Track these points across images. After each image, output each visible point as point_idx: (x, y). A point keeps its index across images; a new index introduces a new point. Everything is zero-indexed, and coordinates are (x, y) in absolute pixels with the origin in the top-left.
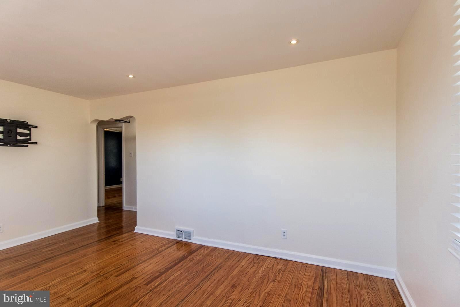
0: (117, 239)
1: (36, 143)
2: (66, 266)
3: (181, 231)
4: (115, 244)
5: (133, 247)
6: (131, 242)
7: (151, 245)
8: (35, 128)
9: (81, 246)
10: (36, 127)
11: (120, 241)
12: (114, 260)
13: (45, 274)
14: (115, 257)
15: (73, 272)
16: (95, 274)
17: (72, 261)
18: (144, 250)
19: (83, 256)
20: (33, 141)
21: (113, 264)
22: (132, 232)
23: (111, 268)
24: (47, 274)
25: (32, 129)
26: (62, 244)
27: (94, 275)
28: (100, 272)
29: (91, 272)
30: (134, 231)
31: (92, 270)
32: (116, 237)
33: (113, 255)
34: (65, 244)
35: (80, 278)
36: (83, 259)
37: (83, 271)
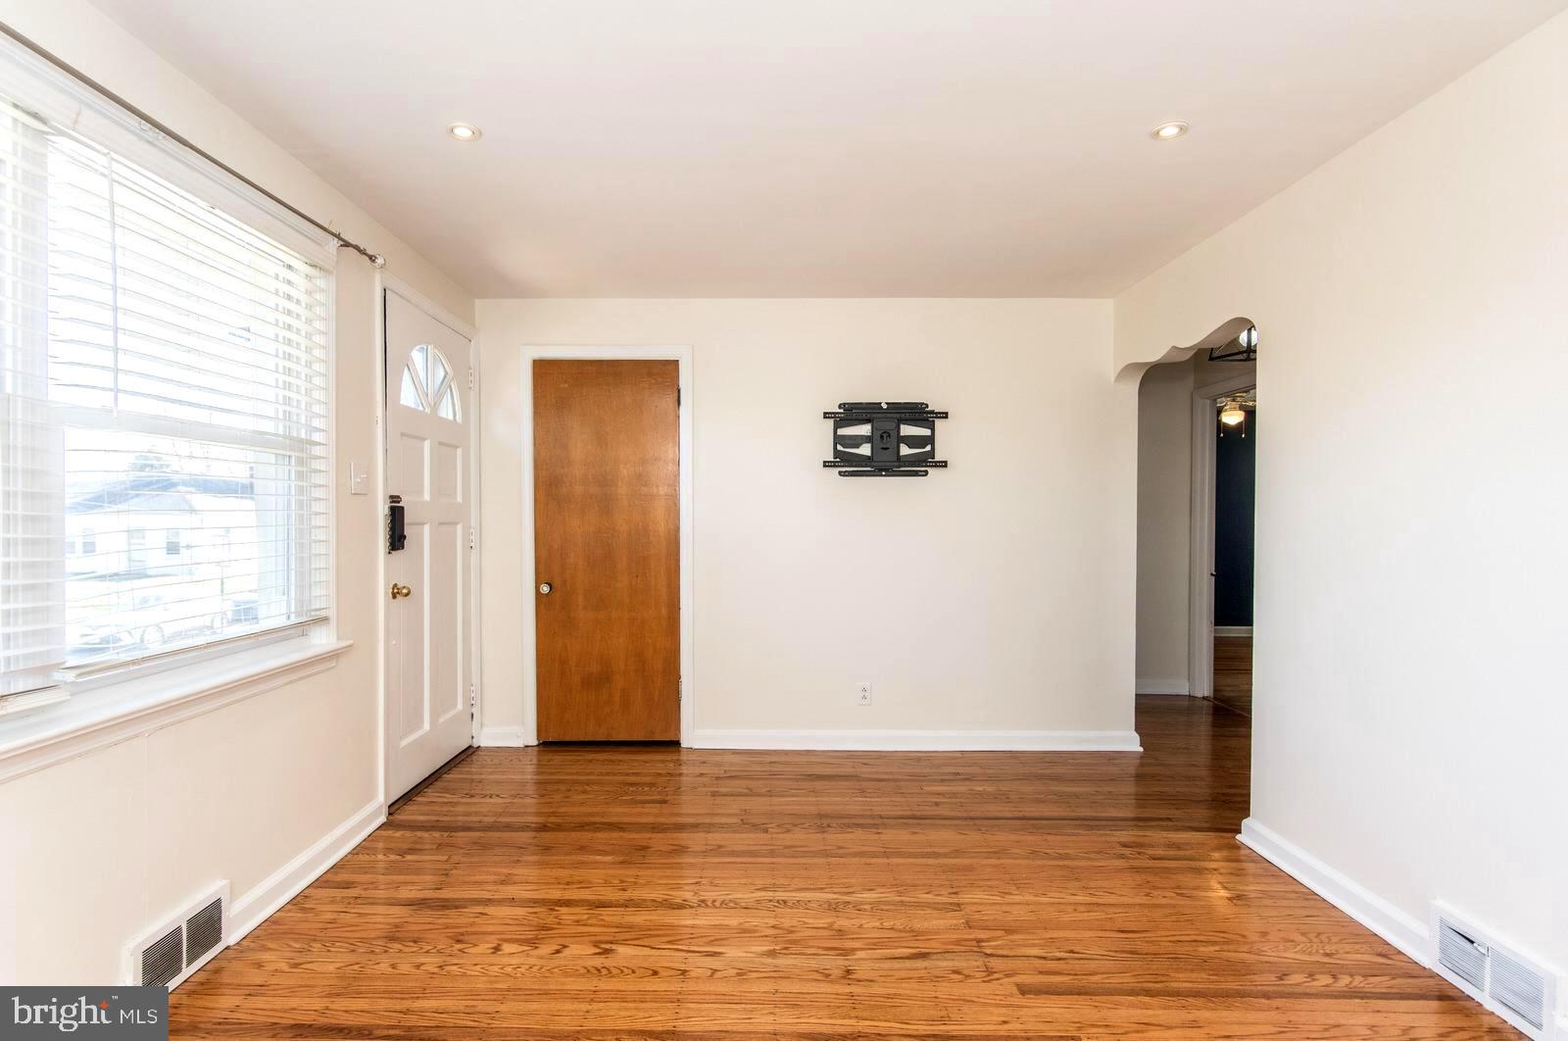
0: (1146, 840)
1: (944, 464)
2: (931, 861)
3: (1472, 942)
4: (1122, 857)
5: (1181, 901)
6: (1188, 880)
7: (1264, 934)
8: (943, 417)
9: (1021, 814)
10: (945, 415)
11: (1150, 852)
12: (1066, 918)
13: (868, 861)
14: (1082, 908)
15: (928, 893)
16: (971, 937)
17: (957, 853)
18: (1215, 943)
19: (995, 853)
20: (938, 458)
21: (1049, 935)
22: (1229, 835)
23: (1034, 945)
24: (873, 861)
25: (939, 423)
26: (981, 789)
27: (967, 937)
28: (988, 940)
29: (967, 922)
30: (1238, 837)
31: (977, 916)
32: (1148, 833)
33: (1080, 898)
34: (989, 789)
35: (925, 925)
36: (985, 862)
37: (951, 904)
